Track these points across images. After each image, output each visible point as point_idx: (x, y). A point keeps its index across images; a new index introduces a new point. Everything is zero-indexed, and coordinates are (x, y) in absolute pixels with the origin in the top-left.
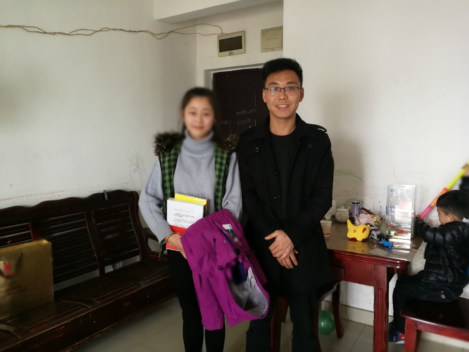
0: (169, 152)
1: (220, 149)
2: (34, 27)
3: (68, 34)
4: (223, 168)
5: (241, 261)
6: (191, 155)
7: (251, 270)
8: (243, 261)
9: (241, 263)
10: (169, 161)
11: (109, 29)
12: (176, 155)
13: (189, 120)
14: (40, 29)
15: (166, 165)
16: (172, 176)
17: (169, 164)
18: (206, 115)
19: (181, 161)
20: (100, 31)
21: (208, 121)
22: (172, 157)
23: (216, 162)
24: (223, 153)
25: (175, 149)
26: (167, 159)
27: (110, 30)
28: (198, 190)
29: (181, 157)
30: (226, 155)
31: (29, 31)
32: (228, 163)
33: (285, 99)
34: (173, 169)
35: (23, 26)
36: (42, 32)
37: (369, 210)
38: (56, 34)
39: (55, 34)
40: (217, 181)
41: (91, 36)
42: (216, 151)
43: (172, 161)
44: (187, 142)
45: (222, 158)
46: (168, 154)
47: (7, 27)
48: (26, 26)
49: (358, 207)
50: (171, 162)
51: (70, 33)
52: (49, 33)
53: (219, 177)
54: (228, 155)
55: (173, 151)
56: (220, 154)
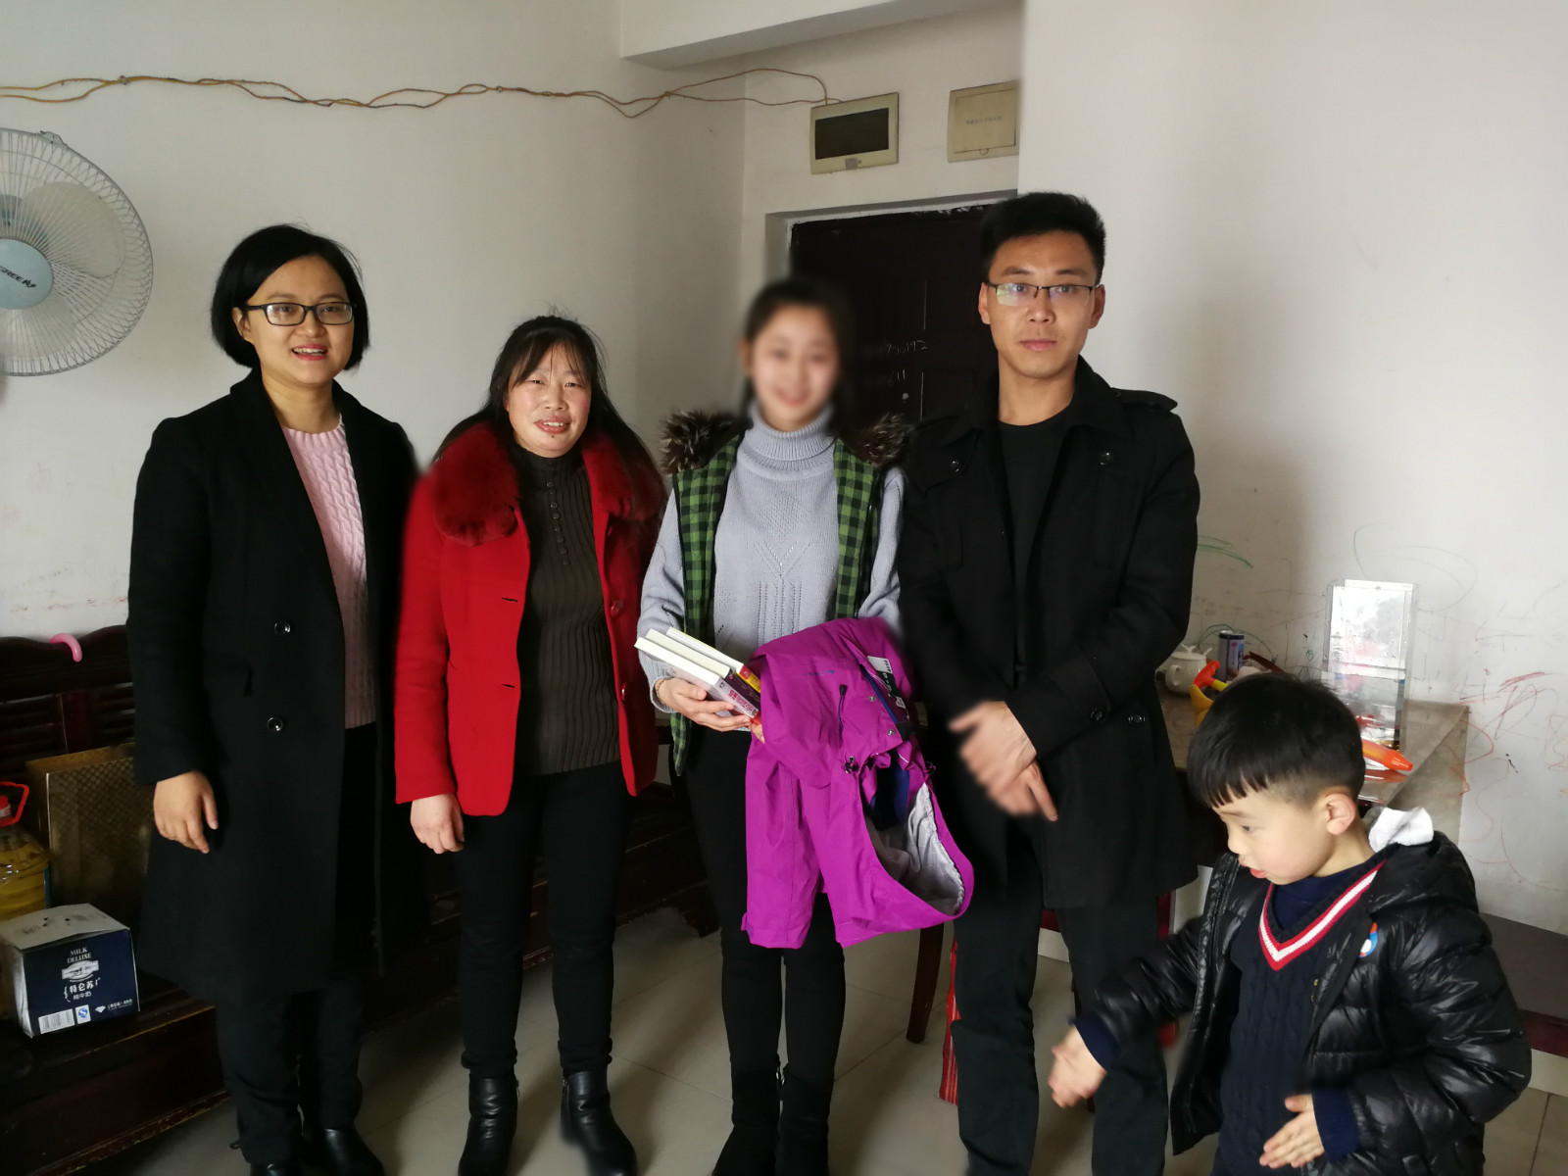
0: (703, 467)
2: (272, 83)
3: (368, 106)
4: (862, 515)
5: (905, 760)
7: (927, 794)
9: (903, 768)
10: (703, 490)
11: (484, 89)
12: (724, 475)
14: (289, 90)
17: (701, 499)
19: (739, 492)
20: (459, 93)
22: (711, 481)
23: (841, 499)
24: (860, 469)
25: (719, 459)
26: (696, 483)
27: (489, 93)
28: (783, 576)
29: (736, 479)
30: (871, 477)
31: (259, 97)
33: (1046, 320)
34: (711, 513)
35: (244, 81)
36: (296, 98)
37: (1271, 660)
38: (334, 105)
39: (330, 103)
40: (844, 554)
41: (432, 108)
42: (842, 465)
43: (709, 490)
44: (756, 438)
45: (859, 485)
46: (701, 470)
47: (199, 83)
48: (250, 82)
49: (1237, 649)
50: (708, 495)
51: (373, 101)
52: (315, 102)
53: (850, 541)
54: (875, 475)
55: (713, 464)
56: (851, 475)
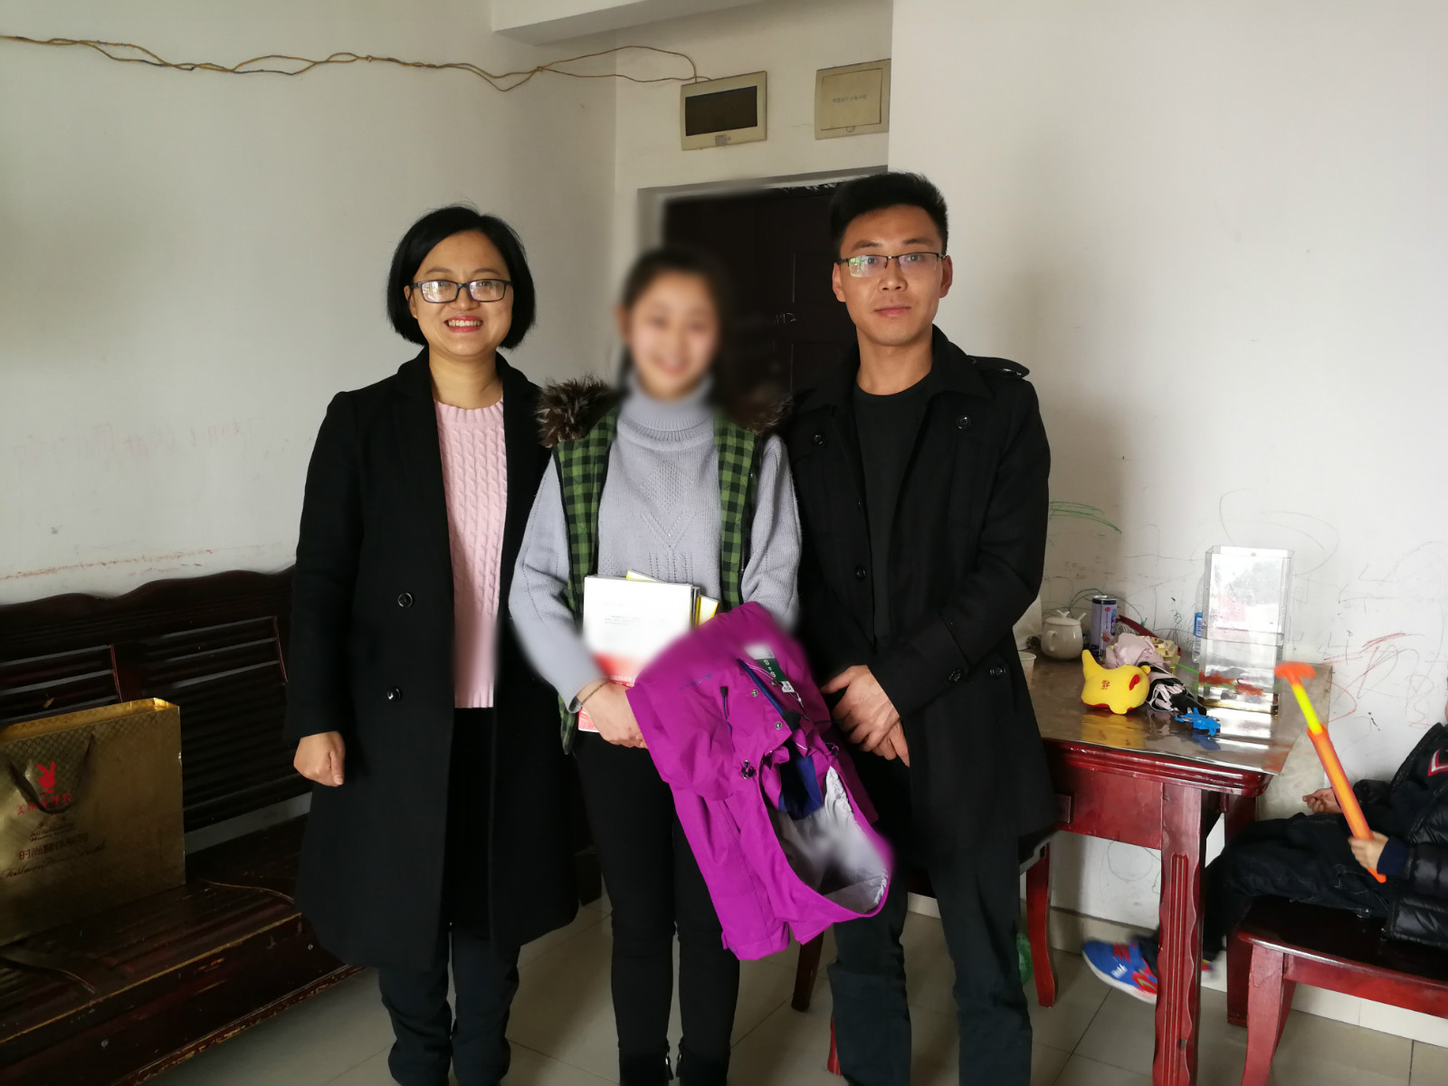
0: (584, 437)
1: (733, 428)
2: (130, 45)
3: (233, 71)
4: (744, 481)
5: (803, 747)
6: (647, 444)
7: (836, 776)
8: (809, 750)
9: (804, 754)
10: (586, 460)
11: (354, 58)
12: (605, 444)
13: (646, 340)
14: (148, 52)
15: (577, 471)
16: (594, 504)
17: (584, 470)
18: (697, 327)
19: (620, 462)
20: (327, 61)
21: (700, 347)
22: (593, 451)
23: (722, 465)
24: (740, 436)
25: (599, 429)
26: (578, 453)
27: (358, 61)
28: (672, 547)
29: (618, 449)
30: (752, 444)
31: (117, 59)
32: (757, 468)
33: (898, 288)
34: (595, 484)
35: (99, 42)
36: (155, 61)
37: (1139, 623)
38: (197, 69)
39: (193, 67)
40: (725, 520)
41: (300, 76)
42: (722, 433)
43: (592, 461)
45: (740, 451)
46: (582, 440)
47: (50, 42)
48: (106, 44)
49: (1110, 613)
50: (591, 466)
51: (236, 68)
52: (177, 66)
53: (731, 507)
54: (755, 442)
55: (594, 434)
56: (732, 441)
